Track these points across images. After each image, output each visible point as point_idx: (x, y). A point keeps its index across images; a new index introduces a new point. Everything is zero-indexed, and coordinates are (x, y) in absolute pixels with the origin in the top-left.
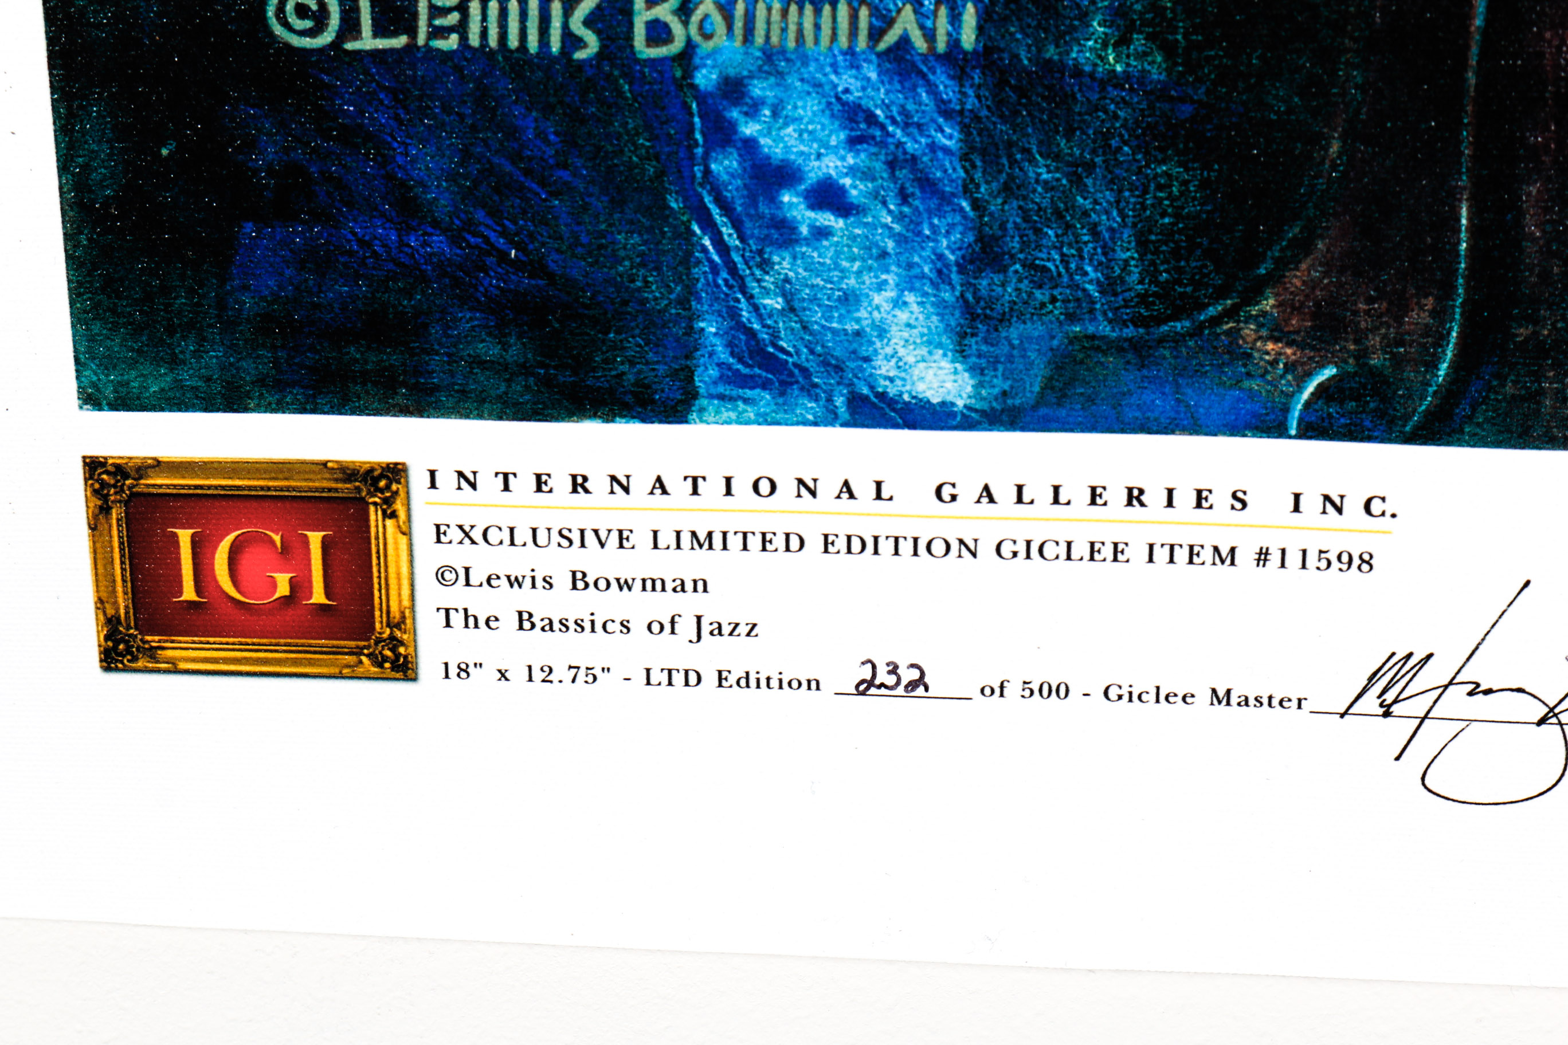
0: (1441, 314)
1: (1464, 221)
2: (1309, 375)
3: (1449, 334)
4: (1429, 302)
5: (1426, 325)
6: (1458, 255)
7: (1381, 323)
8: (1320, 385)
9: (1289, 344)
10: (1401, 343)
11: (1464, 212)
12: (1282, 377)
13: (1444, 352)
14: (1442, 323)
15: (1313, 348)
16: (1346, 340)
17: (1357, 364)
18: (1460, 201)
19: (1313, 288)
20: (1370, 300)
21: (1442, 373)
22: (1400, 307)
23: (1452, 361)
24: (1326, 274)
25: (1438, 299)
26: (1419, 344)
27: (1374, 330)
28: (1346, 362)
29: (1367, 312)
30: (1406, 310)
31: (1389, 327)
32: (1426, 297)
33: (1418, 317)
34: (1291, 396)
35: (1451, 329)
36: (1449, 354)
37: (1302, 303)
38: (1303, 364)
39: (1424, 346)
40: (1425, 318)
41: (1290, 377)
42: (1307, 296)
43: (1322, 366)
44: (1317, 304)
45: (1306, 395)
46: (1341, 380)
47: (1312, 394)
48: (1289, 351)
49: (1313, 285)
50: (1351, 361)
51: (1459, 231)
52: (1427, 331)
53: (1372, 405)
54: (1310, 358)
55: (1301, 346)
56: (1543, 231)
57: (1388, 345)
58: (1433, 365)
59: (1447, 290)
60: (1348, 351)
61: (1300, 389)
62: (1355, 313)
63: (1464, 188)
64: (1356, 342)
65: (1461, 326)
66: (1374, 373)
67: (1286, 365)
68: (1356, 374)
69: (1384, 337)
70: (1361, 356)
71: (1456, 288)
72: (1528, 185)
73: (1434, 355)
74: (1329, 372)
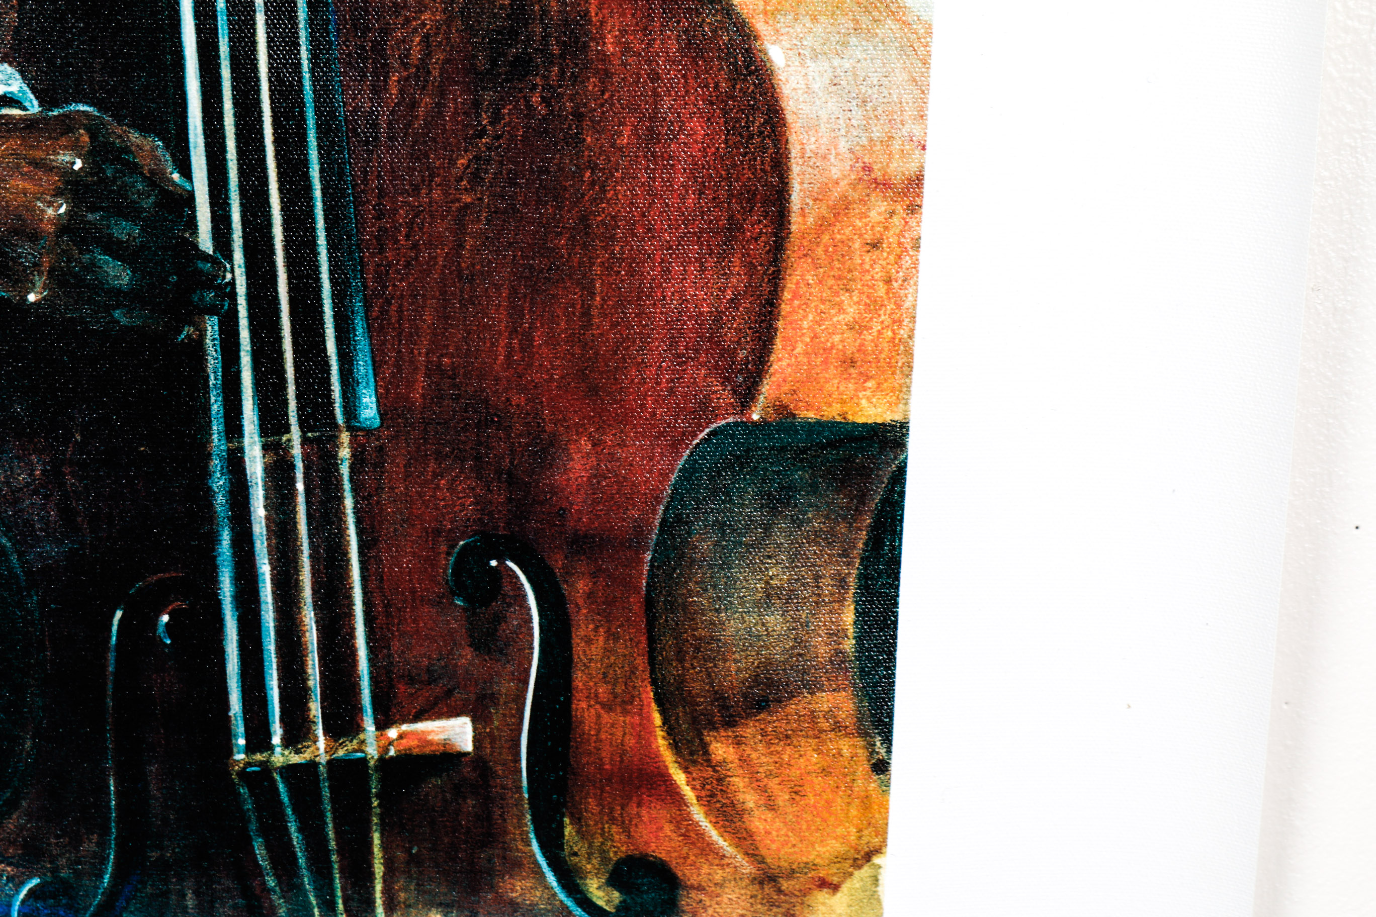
0: (103, 844)
1: (112, 788)
2: (22, 883)
3: (108, 857)
4: (95, 837)
5: (94, 852)
6: (110, 809)
7: (66, 851)
8: (30, 890)
9: (9, 864)
10: (80, 863)
11: (112, 782)
12: (6, 885)
13: (106, 868)
14: (104, 850)
15: (24, 867)
16: (44, 861)
17: (53, 876)
18: (109, 775)
19: (21, 830)
20: (58, 837)
21: (106, 881)
22: (76, 841)
23: (112, 874)
24: (28, 821)
25: (100, 835)
26: (90, 863)
27: (61, 855)
28: (45, 875)
29: (56, 844)
30: (81, 843)
31: (71, 853)
32: (92, 834)
33: (89, 846)
34: (12, 896)
35: (109, 854)
36: (110, 869)
37: (15, 840)
38: (18, 877)
39: (93, 864)
40: (93, 847)
41: (11, 885)
42: (18, 835)
43: (30, 878)
44: (24, 839)
45: (22, 896)
46: (43, 886)
47: (26, 895)
48: (9, 869)
49: (21, 828)
50: (49, 874)
51: (110, 794)
52: (95, 855)
53: (64, 901)
54: (23, 873)
55: (16, 866)
56: (162, 793)
57: (71, 864)
58: (100, 877)
59: (106, 831)
60: (46, 868)
61: (18, 892)
62: (49, 845)
63: (111, 768)
64: (51, 862)
65: (116, 852)
66: (63, 881)
67: (7, 877)
68: (52, 882)
69: (68, 859)
70: (55, 871)
71: (111, 829)
72: (150, 766)
73: (100, 870)
74: (35, 881)
